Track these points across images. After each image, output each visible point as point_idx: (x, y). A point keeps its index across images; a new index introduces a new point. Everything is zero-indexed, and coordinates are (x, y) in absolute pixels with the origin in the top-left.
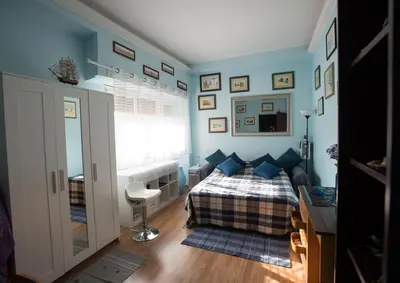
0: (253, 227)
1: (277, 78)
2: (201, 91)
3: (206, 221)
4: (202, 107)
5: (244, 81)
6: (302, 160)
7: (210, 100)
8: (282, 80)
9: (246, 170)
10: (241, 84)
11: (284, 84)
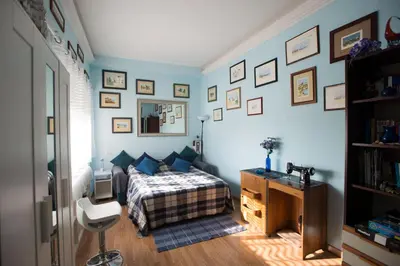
0: (202, 213)
1: (177, 88)
2: (104, 87)
3: (161, 222)
4: (104, 104)
5: (150, 85)
6: (197, 155)
7: (115, 98)
8: (180, 90)
9: (161, 168)
10: (147, 88)
11: (182, 94)
